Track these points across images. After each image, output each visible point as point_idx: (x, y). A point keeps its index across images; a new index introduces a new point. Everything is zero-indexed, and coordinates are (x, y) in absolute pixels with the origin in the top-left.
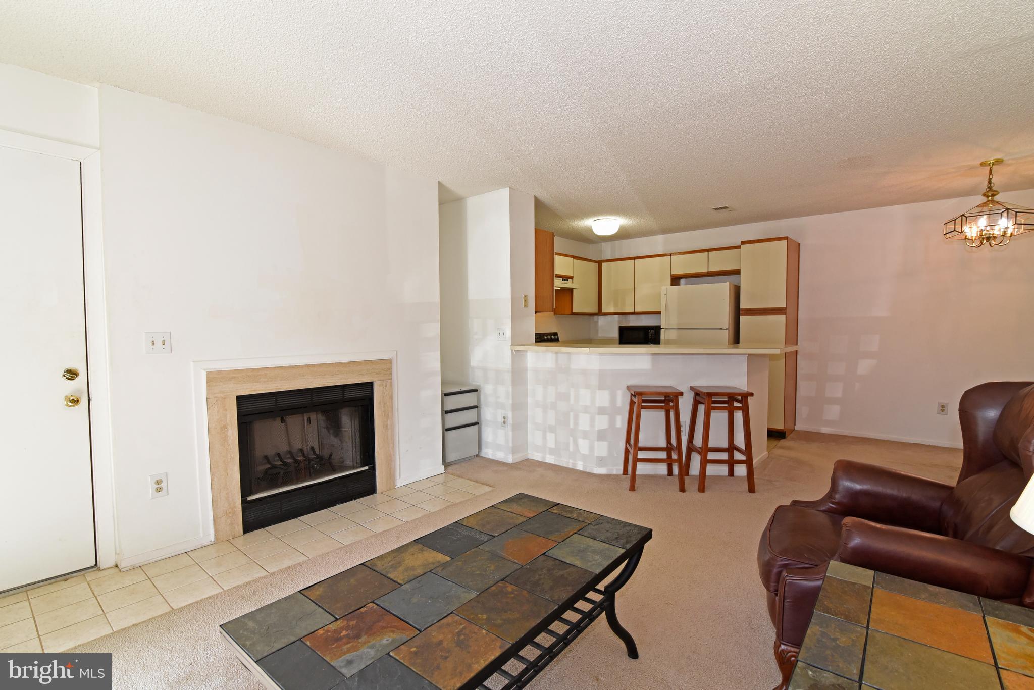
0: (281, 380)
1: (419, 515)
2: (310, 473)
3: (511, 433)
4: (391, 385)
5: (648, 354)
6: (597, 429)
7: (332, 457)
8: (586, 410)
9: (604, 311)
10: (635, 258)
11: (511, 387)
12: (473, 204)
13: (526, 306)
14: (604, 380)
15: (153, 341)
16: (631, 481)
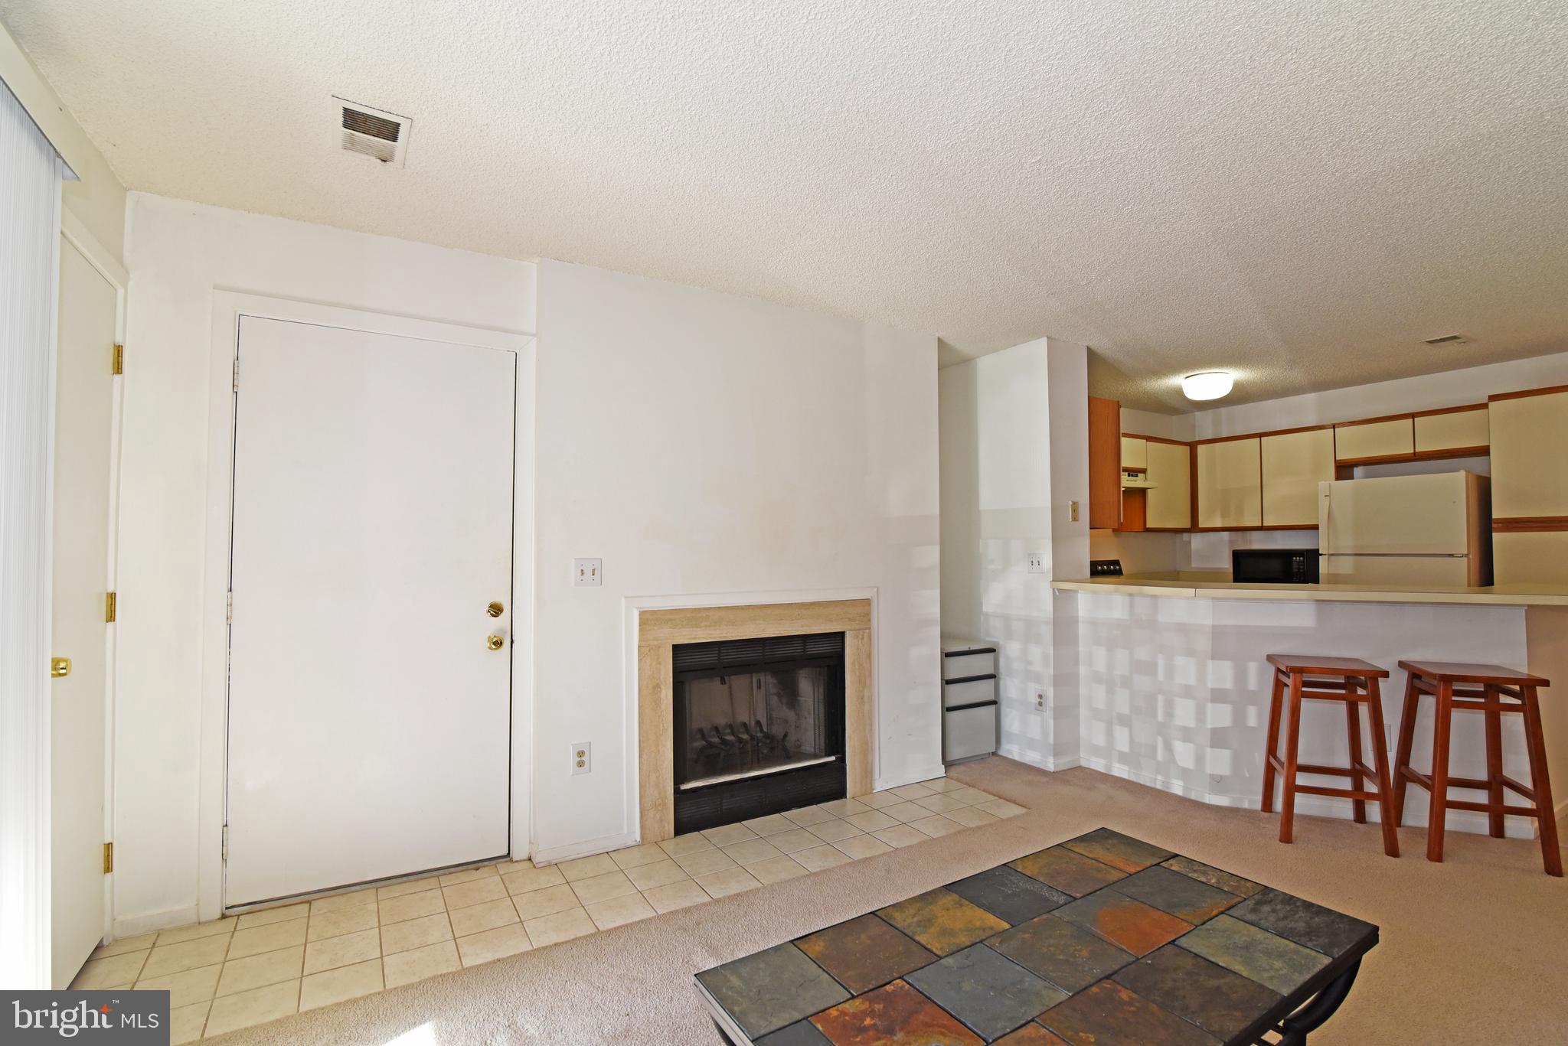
0: (727, 626)
1: (915, 841)
2: (758, 759)
3: (1051, 722)
4: (870, 639)
5: (1308, 600)
6: (1209, 726)
7: (788, 738)
8: (1188, 692)
9: (1202, 524)
10: (1260, 435)
11: (1052, 648)
12: (987, 367)
13: (1075, 519)
14: (1221, 643)
15: (582, 570)
16: (1282, 825)
